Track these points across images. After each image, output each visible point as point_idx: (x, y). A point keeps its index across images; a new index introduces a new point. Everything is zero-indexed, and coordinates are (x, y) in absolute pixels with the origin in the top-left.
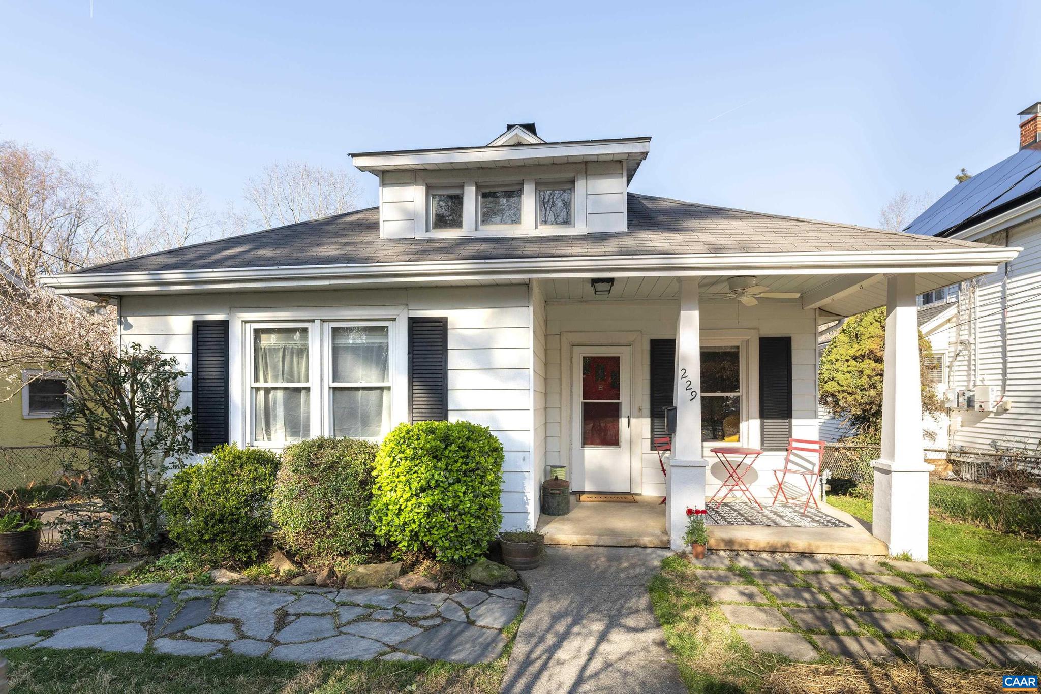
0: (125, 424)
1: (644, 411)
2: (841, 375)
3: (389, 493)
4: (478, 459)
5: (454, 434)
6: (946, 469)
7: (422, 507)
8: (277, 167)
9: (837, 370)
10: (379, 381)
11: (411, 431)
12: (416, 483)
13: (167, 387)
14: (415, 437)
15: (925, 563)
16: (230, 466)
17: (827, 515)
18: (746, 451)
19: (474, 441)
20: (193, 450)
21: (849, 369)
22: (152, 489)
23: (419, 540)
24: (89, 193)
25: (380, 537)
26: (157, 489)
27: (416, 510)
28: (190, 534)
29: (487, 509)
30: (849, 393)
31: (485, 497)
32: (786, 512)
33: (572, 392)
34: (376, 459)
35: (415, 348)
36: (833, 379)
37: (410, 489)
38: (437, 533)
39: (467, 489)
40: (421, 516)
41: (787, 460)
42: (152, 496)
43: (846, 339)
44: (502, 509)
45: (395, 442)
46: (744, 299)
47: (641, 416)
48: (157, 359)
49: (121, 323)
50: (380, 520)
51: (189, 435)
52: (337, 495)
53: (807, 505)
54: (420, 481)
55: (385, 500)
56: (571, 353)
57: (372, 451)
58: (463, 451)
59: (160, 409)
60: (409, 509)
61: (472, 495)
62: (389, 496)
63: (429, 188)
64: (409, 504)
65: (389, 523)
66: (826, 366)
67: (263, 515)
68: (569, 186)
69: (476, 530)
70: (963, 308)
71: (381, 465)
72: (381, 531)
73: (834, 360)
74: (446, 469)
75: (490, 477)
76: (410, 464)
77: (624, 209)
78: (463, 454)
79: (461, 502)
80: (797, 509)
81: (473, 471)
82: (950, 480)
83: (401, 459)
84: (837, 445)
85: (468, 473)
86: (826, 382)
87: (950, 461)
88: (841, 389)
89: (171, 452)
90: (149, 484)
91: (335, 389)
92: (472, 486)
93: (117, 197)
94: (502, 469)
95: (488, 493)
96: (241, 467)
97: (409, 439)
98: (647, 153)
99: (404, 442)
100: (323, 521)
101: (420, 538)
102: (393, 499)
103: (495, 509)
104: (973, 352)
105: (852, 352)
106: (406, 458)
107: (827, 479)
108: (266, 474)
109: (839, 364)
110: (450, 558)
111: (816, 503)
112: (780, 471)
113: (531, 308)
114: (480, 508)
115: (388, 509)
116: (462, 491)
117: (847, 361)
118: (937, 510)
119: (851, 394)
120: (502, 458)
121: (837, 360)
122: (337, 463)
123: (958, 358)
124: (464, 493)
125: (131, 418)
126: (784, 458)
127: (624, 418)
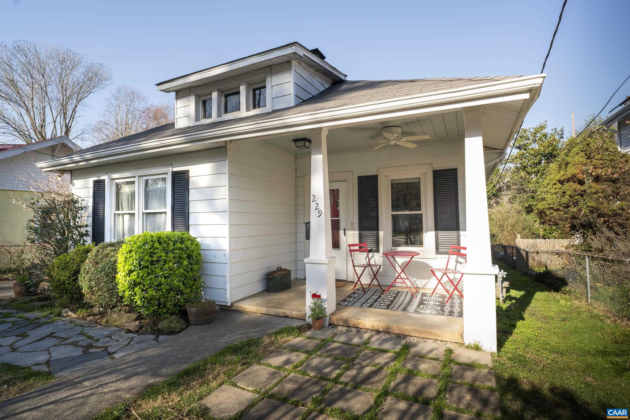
1: (355, 225)
10: (164, 209)
30: (555, 210)
35: (175, 189)
47: (353, 229)
49: (71, 183)
53: (450, 296)
77: (293, 91)
91: (147, 214)
105: (558, 177)
113: (227, 161)
126: (455, 260)
127: (342, 230)
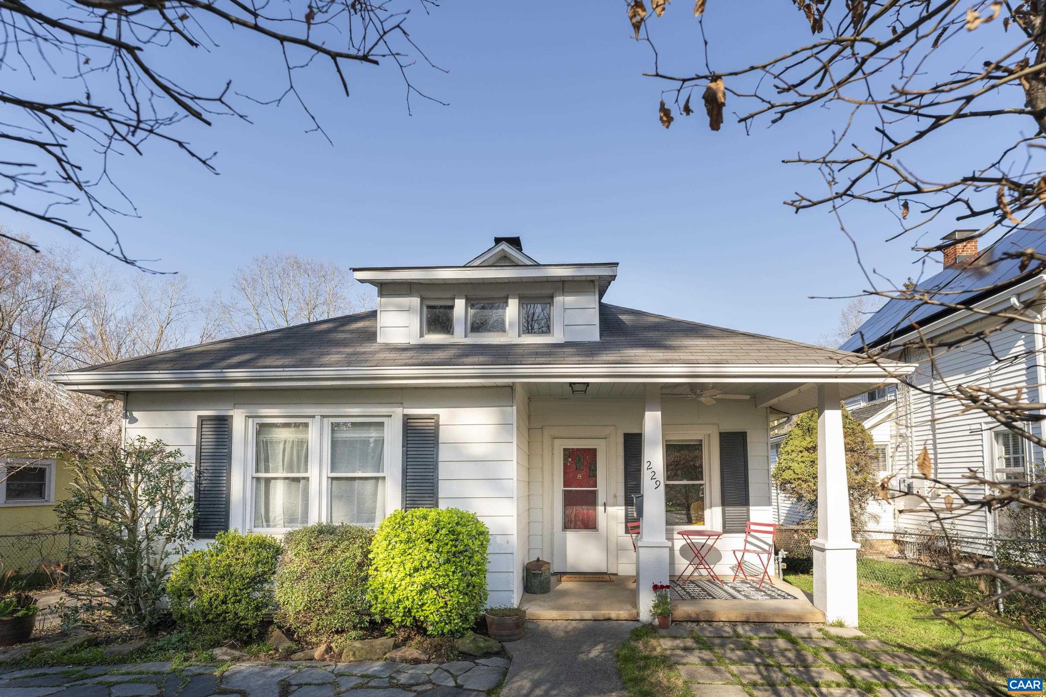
0: (128, 512)
1: (618, 497)
2: (797, 465)
3: (384, 573)
4: (466, 541)
5: (444, 520)
6: (893, 549)
7: (415, 586)
8: (267, 257)
9: (793, 460)
10: (374, 472)
11: (406, 517)
12: (410, 564)
13: (171, 476)
14: (410, 523)
15: (856, 628)
16: (234, 551)
17: (778, 590)
18: (709, 533)
19: (465, 525)
20: (194, 536)
21: (803, 459)
22: (154, 574)
23: (411, 616)
24: (66, 277)
25: (375, 614)
26: (158, 574)
27: (410, 588)
28: (193, 615)
29: (474, 587)
30: (803, 481)
31: (472, 576)
32: (745, 587)
33: (553, 480)
34: (373, 543)
35: (409, 442)
36: (789, 468)
37: (405, 569)
38: (428, 609)
39: (456, 569)
40: (414, 593)
41: (746, 541)
42: (153, 580)
43: (800, 432)
44: (488, 588)
45: (391, 527)
46: (703, 399)
47: (615, 504)
48: (162, 451)
49: (126, 417)
50: (376, 598)
51: (191, 522)
52: (336, 576)
53: (762, 581)
54: (413, 562)
55: (380, 579)
56: (552, 446)
57: (368, 535)
58: (453, 535)
59: (164, 498)
60: (403, 587)
61: (460, 574)
62: (384, 576)
63: (422, 299)
64: (403, 583)
65: (384, 601)
66: (784, 456)
67: (264, 597)
68: (549, 301)
69: (464, 606)
70: (901, 405)
71: (378, 548)
72: (376, 608)
73: (790, 451)
74: (437, 551)
75: (477, 558)
76: (404, 547)
77: (597, 321)
78: (452, 537)
79: (450, 580)
80: (754, 584)
81: (461, 552)
82: (896, 558)
83: (396, 542)
84: (795, 527)
85: (457, 555)
86: (784, 471)
87: (896, 541)
88: (796, 477)
89: (173, 539)
90: (151, 569)
91: (333, 479)
92: (461, 566)
93: (96, 282)
94: (488, 551)
95: (475, 572)
96: (245, 551)
97: (404, 524)
98: (615, 276)
99: (400, 527)
100: (323, 599)
101: (413, 614)
102: (388, 579)
103: (481, 586)
104: (910, 444)
105: (805, 444)
106: (401, 542)
107: (783, 558)
108: (268, 557)
109: (794, 455)
110: (440, 632)
111: (770, 579)
112: (739, 551)
113: (515, 408)
114: (468, 586)
115: (383, 588)
116: (452, 570)
117: (801, 452)
118: (877, 584)
119: (805, 481)
120: (488, 541)
121: (792, 451)
122: (336, 547)
123: (899, 449)
124: (454, 572)
125: (133, 507)
126: (743, 539)
127: (601, 505)
